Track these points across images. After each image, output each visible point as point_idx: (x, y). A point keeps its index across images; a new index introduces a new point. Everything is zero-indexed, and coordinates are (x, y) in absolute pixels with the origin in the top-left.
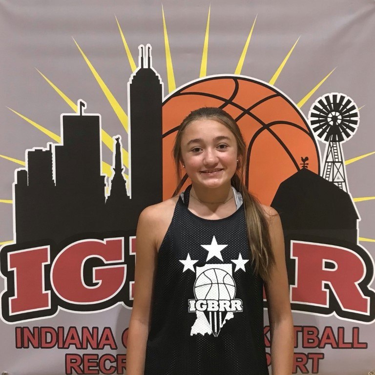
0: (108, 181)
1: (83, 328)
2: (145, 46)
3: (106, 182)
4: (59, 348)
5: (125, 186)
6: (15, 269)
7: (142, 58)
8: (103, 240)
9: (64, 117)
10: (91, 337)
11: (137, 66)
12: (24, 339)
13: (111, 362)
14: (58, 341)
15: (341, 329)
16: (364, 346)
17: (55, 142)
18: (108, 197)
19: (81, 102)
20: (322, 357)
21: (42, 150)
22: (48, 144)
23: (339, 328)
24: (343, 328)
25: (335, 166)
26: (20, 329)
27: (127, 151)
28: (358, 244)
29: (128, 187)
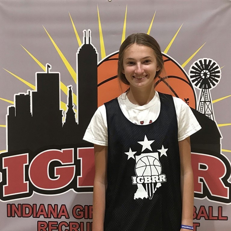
0: (64, 113)
1: (48, 205)
2: (87, 31)
3: (63, 114)
4: (33, 217)
5: (75, 116)
6: (7, 168)
7: (85, 38)
8: (61, 150)
9: (37, 74)
10: (53, 210)
11: (82, 43)
12: (12, 212)
13: (66, 227)
14: (33, 213)
15: (211, 208)
16: (226, 218)
17: (32, 89)
18: (64, 123)
19: (48, 65)
20: (199, 225)
21: (24, 94)
22: (28, 91)
23: (209, 207)
24: (212, 207)
25: (206, 104)
26: (10, 205)
27: (76, 94)
28: (221, 153)
29: (76, 117)
